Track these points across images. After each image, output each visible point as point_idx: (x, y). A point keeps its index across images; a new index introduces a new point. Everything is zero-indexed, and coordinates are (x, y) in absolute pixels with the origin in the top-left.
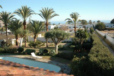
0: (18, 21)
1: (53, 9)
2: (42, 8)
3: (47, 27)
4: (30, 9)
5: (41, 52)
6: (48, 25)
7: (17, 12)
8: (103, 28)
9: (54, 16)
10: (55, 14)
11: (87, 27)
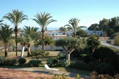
0: (8, 27)
1: (50, 14)
2: (38, 12)
3: (43, 34)
4: (22, 13)
5: (51, 63)
6: (44, 32)
7: (7, 17)
8: (84, 35)
9: (52, 22)
10: (51, 20)
11: (67, 34)
